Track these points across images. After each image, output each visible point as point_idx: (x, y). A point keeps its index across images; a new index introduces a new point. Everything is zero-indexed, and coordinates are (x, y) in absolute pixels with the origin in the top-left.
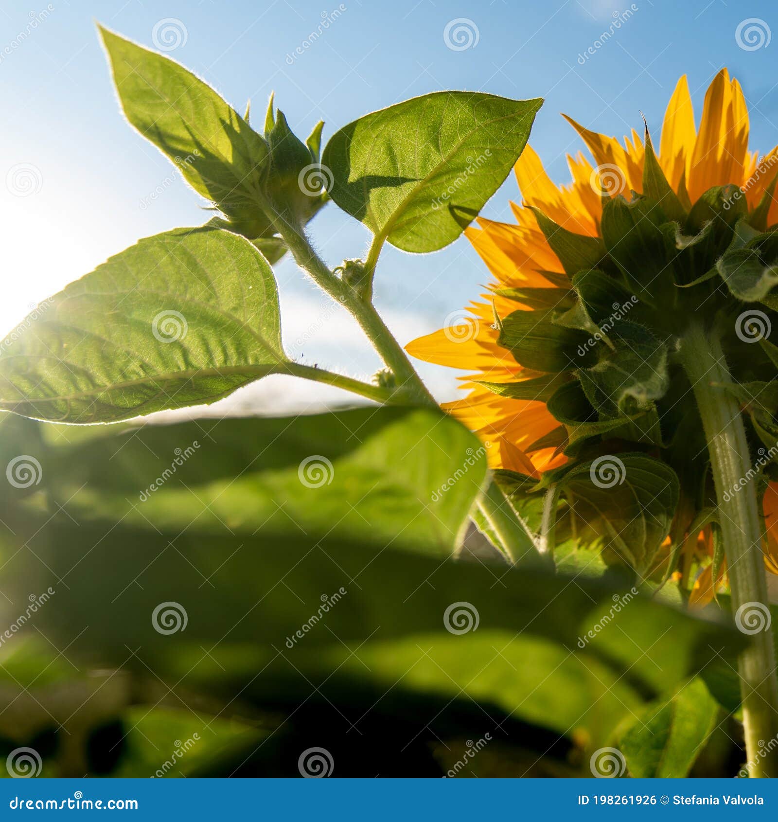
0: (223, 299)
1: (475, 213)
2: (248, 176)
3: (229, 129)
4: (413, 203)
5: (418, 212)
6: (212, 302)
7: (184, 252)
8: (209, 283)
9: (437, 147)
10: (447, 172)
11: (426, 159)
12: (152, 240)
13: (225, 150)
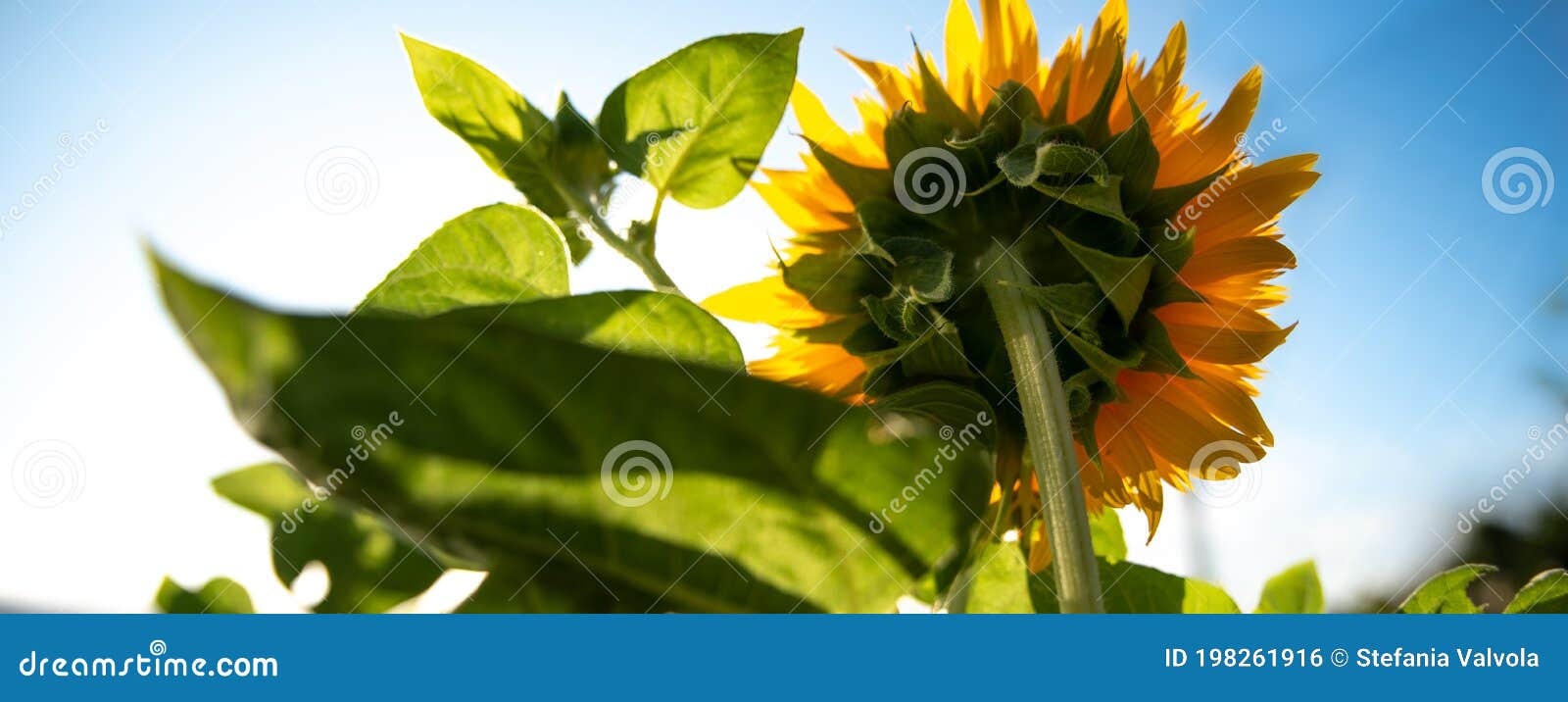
0: (516, 266)
1: (756, 161)
2: (538, 153)
3: (517, 109)
4: (692, 158)
5: (700, 168)
6: (507, 271)
7: (482, 228)
8: (504, 255)
9: (710, 98)
10: (723, 123)
11: (700, 111)
12: (453, 222)
13: (513, 128)
